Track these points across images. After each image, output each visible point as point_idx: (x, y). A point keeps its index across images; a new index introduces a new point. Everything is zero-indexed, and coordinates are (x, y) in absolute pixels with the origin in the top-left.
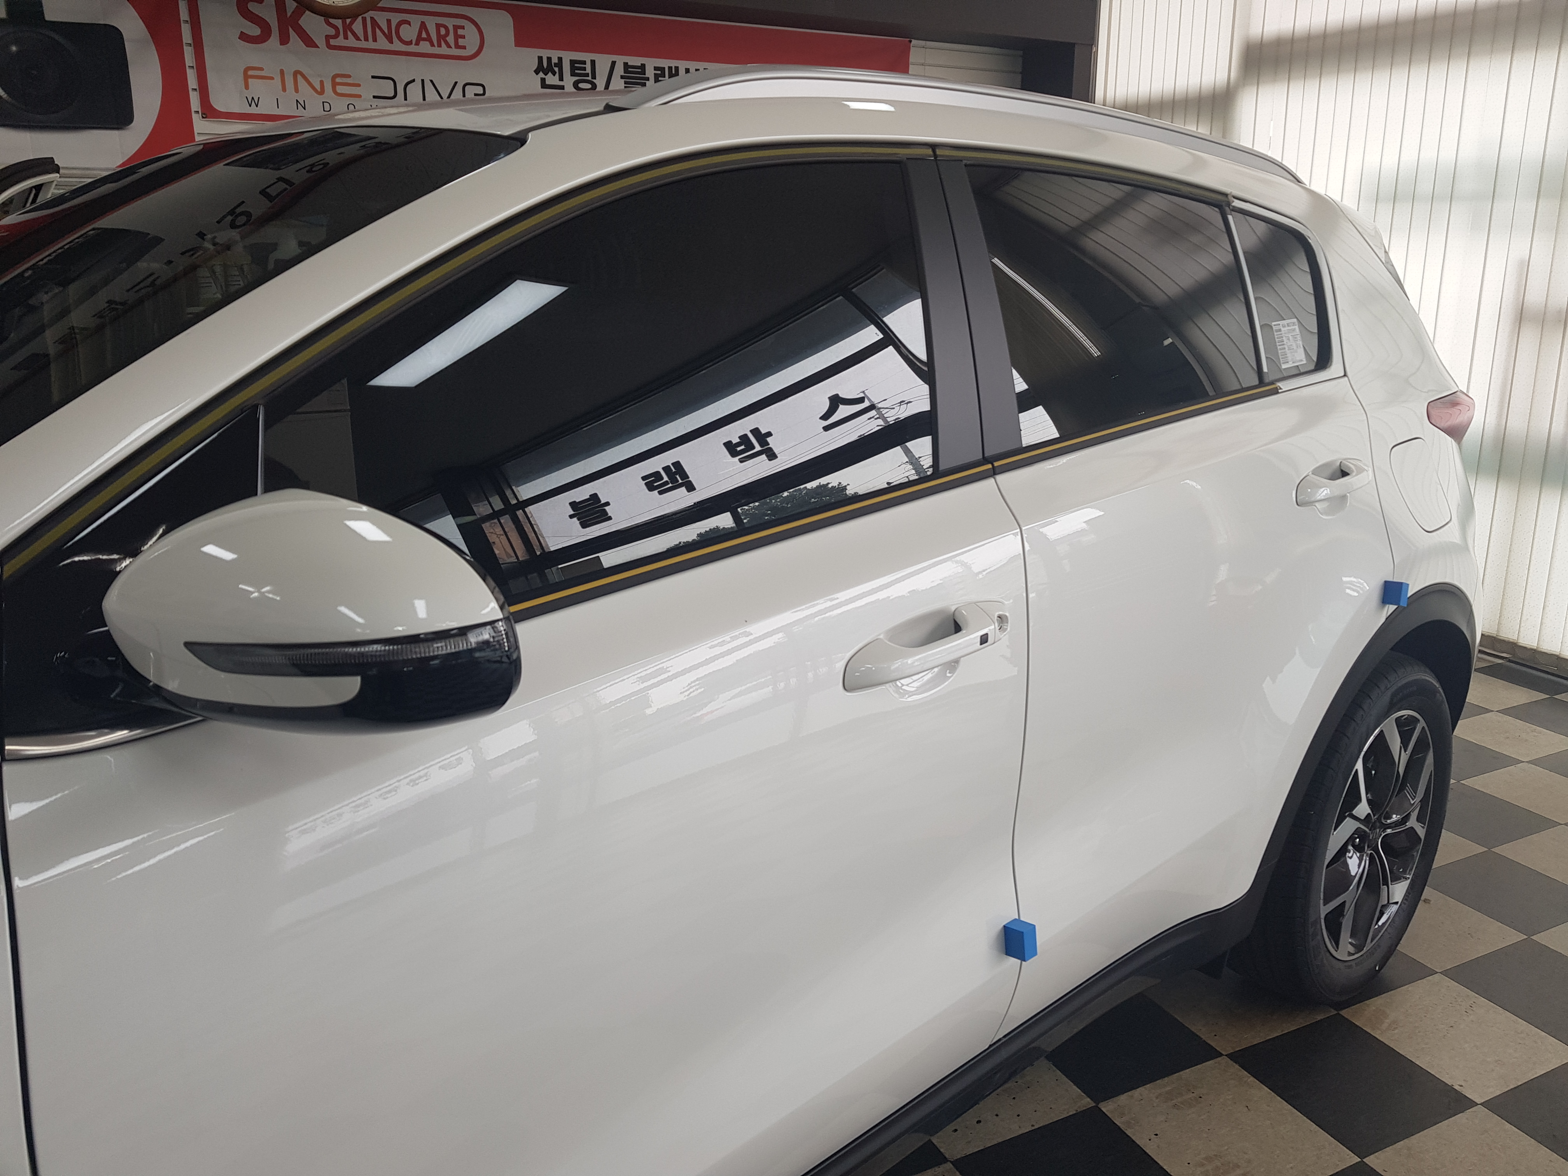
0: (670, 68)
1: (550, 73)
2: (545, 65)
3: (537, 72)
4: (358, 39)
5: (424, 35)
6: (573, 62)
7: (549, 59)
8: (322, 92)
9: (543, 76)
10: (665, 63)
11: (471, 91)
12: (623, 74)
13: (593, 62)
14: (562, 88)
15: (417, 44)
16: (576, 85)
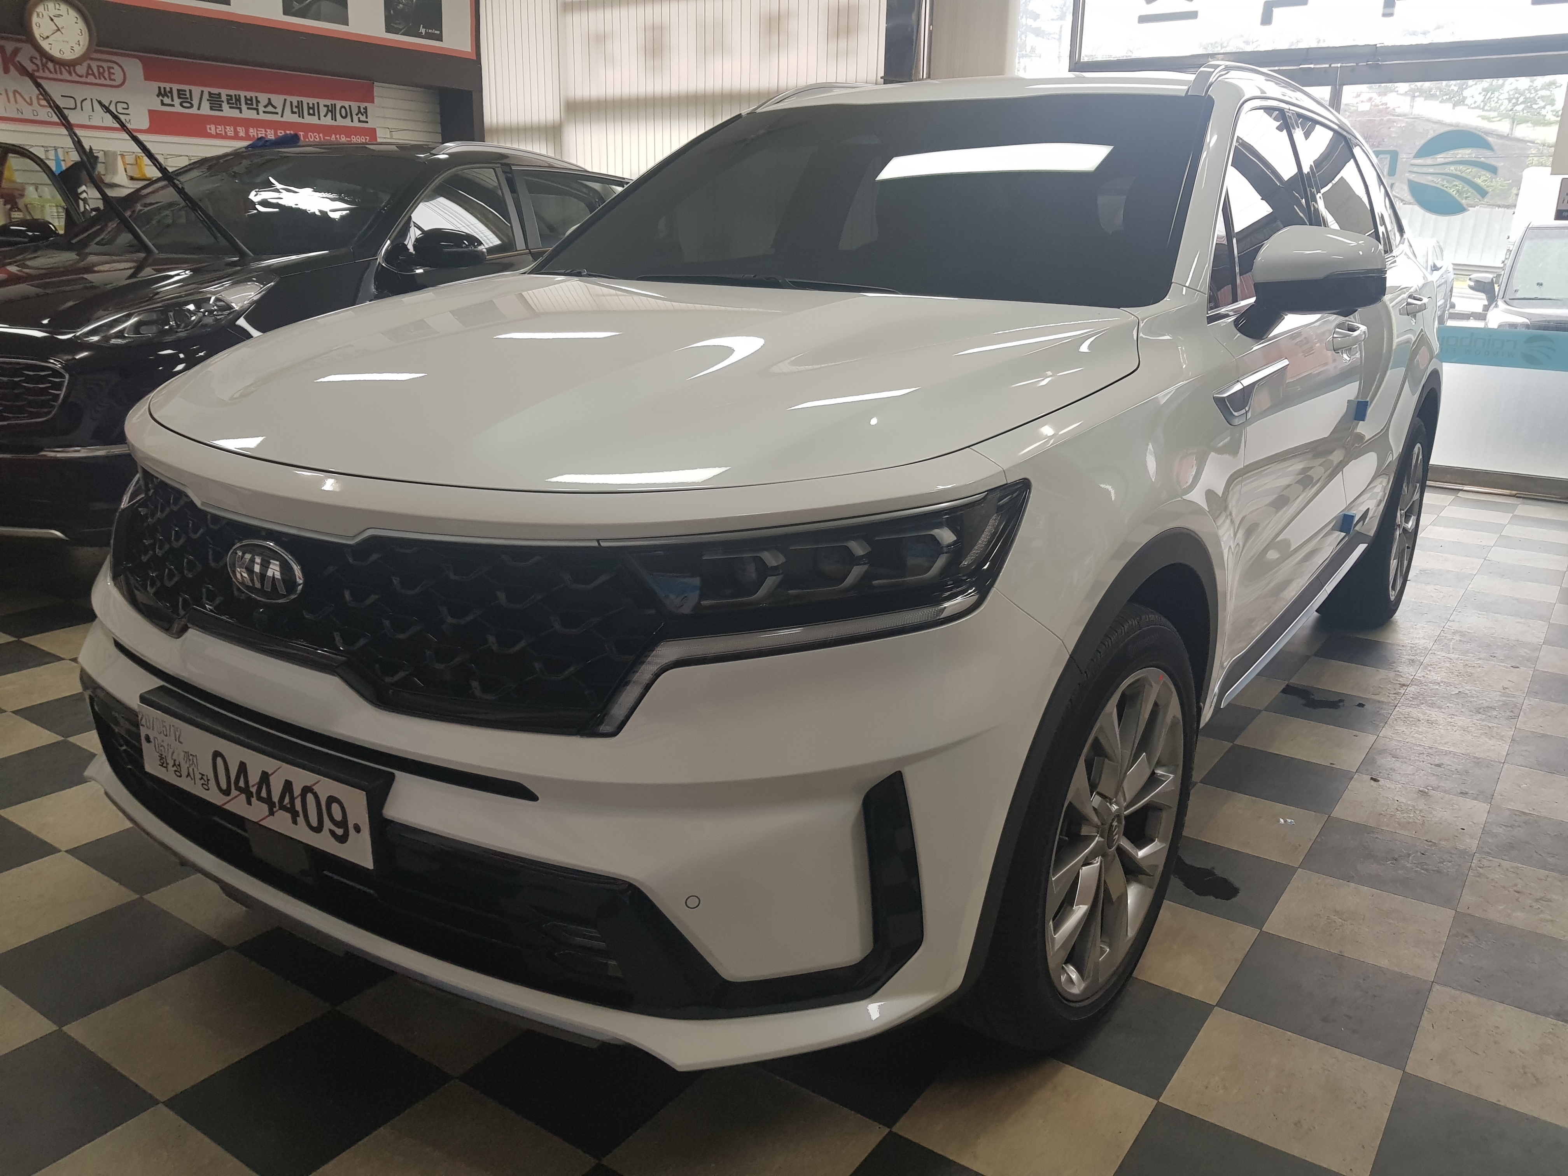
0: (235, 95)
1: (166, 97)
2: (163, 92)
3: (158, 96)
4: (51, 72)
5: (90, 72)
6: (178, 90)
7: (165, 88)
8: (31, 104)
9: (162, 99)
10: (232, 92)
11: (120, 106)
12: (208, 98)
13: (190, 91)
14: (173, 105)
15: (87, 77)
16: (181, 105)
